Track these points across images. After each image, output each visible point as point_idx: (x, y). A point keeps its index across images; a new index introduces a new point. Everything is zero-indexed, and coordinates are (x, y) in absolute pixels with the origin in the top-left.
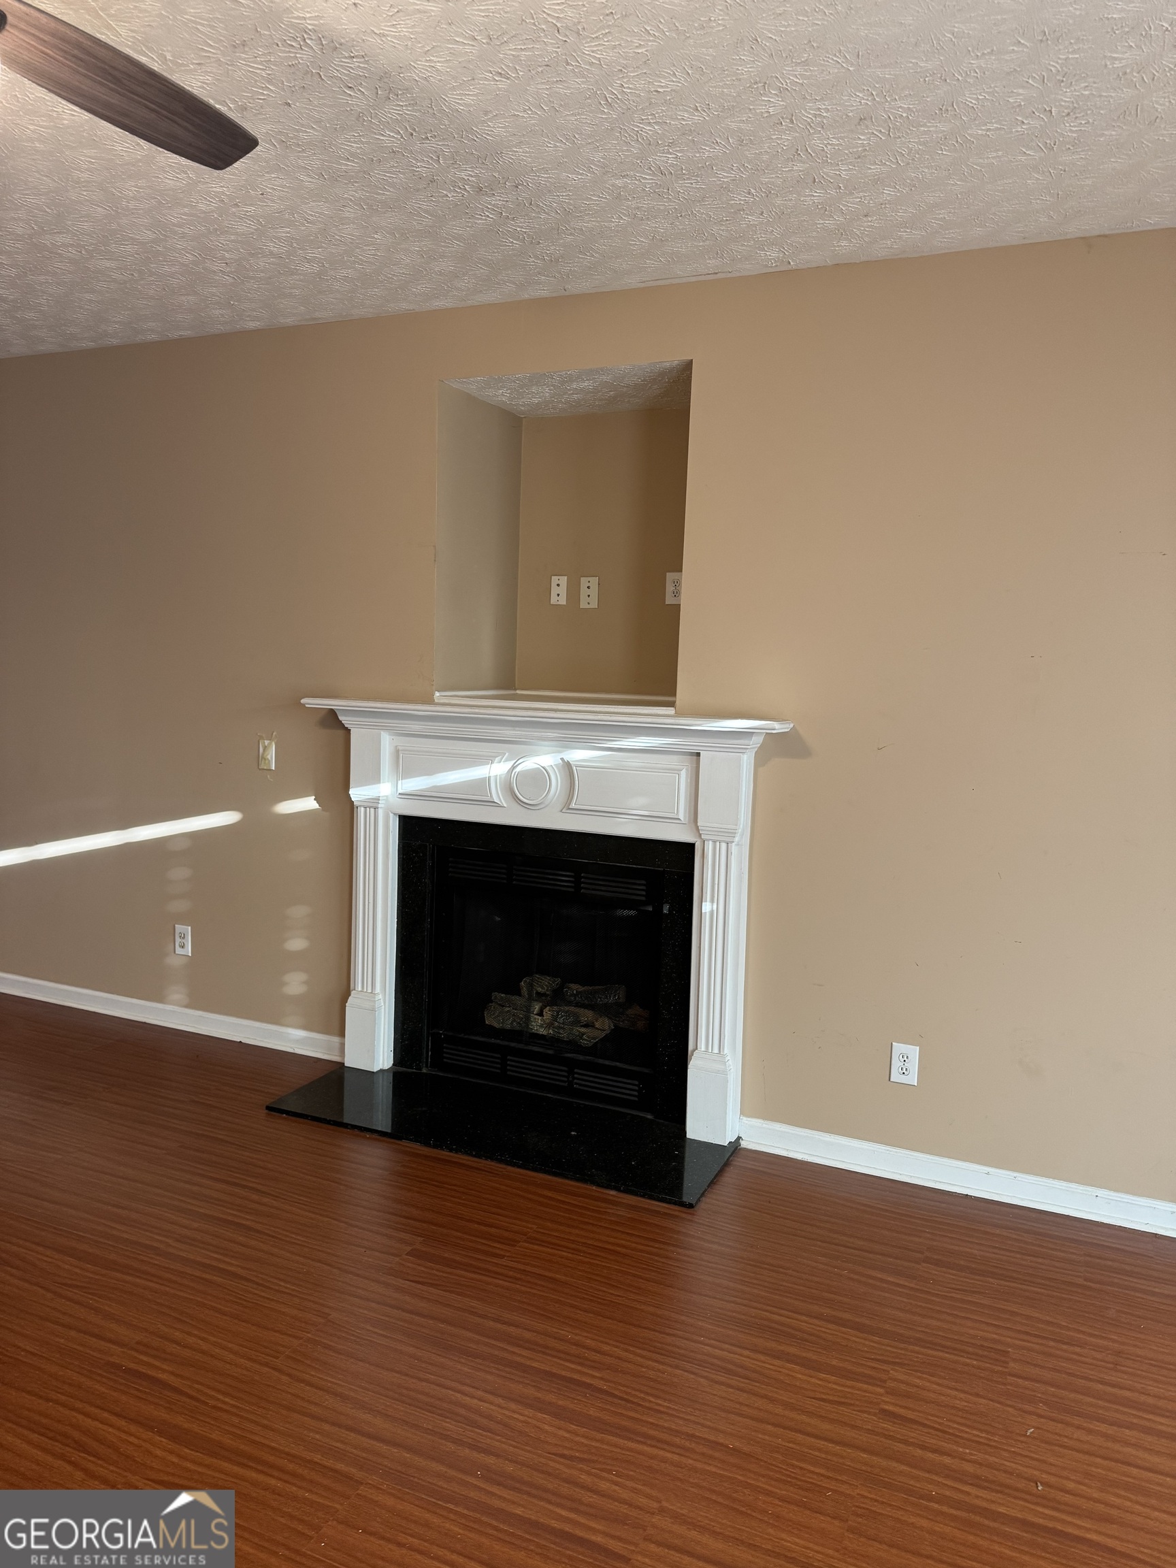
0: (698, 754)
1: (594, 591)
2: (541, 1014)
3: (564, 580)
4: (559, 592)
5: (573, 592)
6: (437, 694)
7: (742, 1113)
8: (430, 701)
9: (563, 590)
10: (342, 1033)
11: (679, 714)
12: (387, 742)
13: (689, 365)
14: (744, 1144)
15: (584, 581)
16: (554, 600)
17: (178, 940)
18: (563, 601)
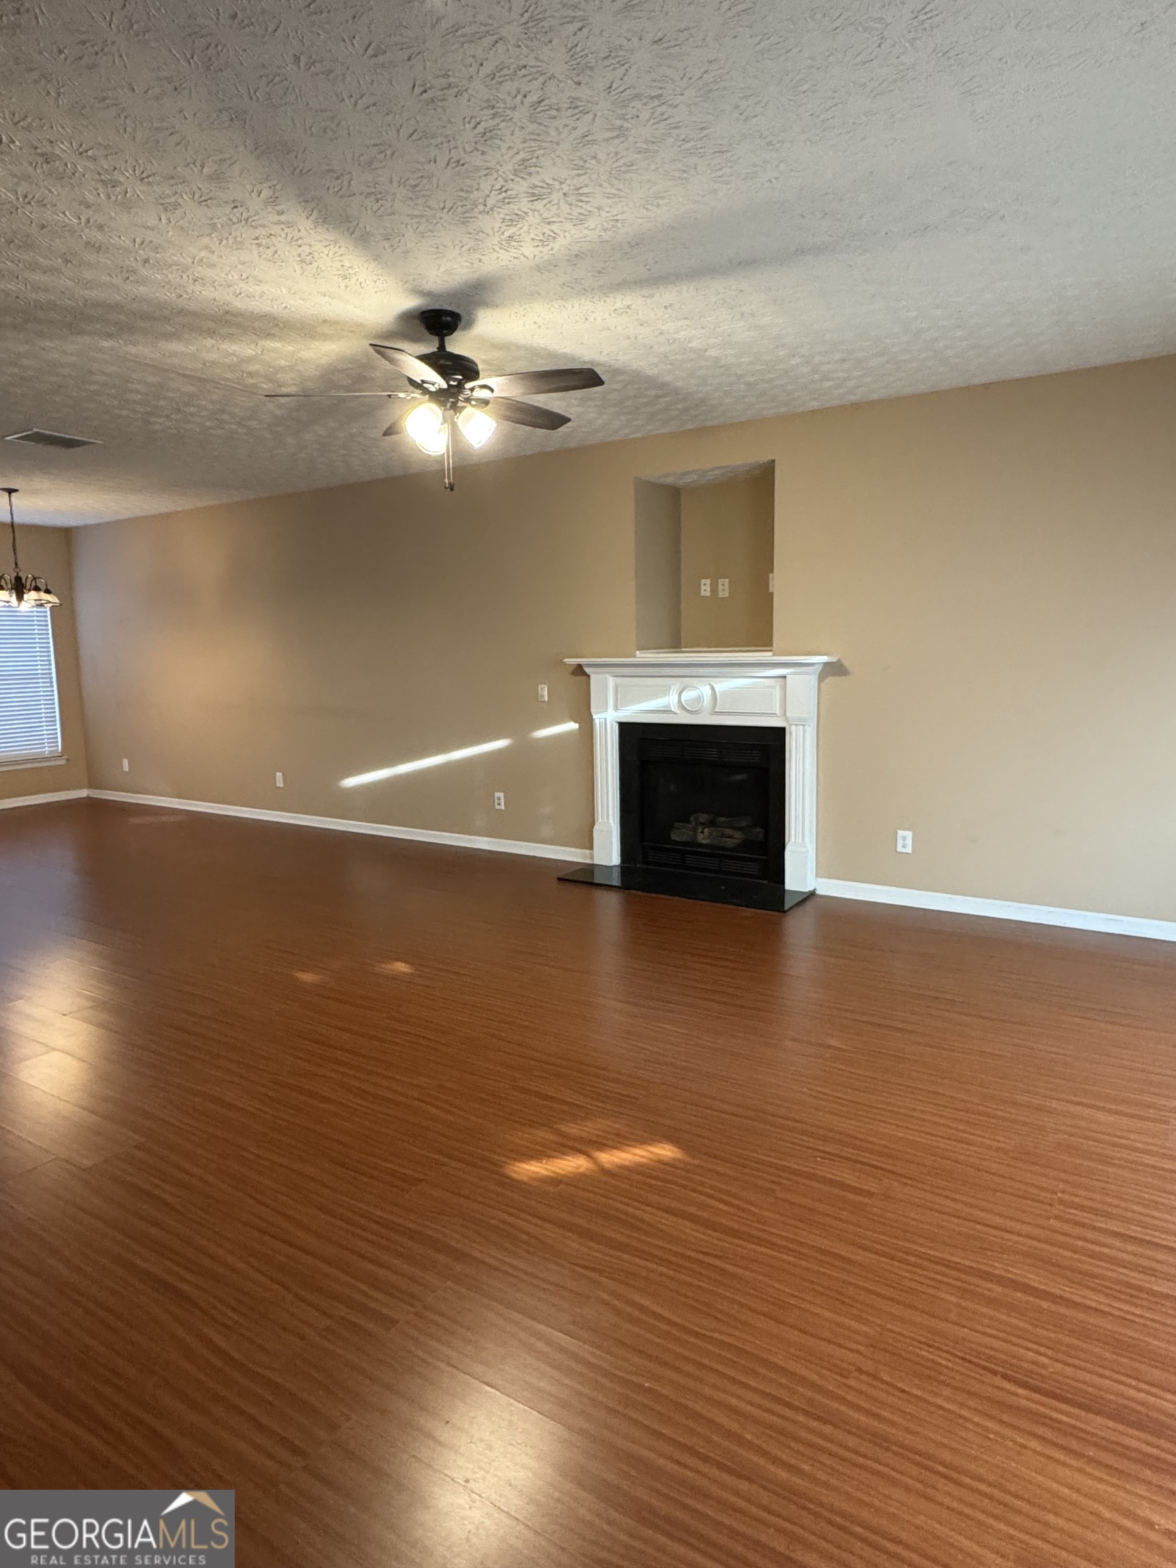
0: (785, 677)
1: (727, 587)
2: (702, 832)
3: (708, 581)
4: (705, 588)
5: (714, 589)
6: (638, 652)
7: (817, 876)
8: (635, 657)
9: (708, 588)
10: (591, 847)
11: (774, 655)
12: (611, 681)
13: (773, 461)
14: (818, 892)
15: (720, 581)
16: (703, 593)
17: (496, 801)
18: (708, 594)
